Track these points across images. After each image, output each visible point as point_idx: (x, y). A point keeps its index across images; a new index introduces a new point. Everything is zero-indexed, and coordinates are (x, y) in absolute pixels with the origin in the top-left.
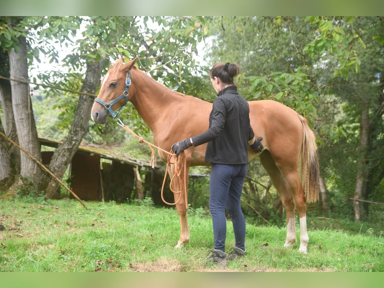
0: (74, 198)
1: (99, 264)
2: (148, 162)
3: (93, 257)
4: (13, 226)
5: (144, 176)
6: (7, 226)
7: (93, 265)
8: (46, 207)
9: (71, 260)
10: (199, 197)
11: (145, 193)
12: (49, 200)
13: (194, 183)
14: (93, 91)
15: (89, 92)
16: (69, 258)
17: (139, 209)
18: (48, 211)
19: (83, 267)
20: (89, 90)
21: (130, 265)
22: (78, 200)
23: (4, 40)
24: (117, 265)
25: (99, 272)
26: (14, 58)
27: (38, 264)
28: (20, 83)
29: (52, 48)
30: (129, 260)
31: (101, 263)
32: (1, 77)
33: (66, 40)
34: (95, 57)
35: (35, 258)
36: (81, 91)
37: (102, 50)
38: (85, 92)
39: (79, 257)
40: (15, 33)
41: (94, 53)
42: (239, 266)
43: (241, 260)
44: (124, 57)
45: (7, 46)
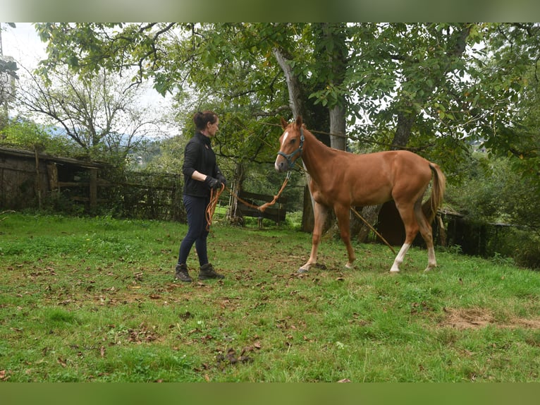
0: (384, 244)
1: (415, 306)
2: (451, 211)
3: (408, 300)
4: (334, 266)
5: (447, 224)
6: (328, 266)
7: (409, 307)
8: (360, 251)
9: (388, 300)
10: (503, 246)
11: (448, 240)
12: (361, 244)
13: (497, 233)
14: (404, 144)
15: (399, 144)
16: (386, 299)
17: (442, 255)
18: (361, 254)
19: (399, 308)
20: (399, 142)
21: (444, 310)
22: (387, 245)
23: (330, 98)
24: (431, 308)
25: (414, 314)
26: (333, 115)
27: (359, 303)
28: (338, 137)
29: (370, 103)
30: (442, 304)
31: (416, 306)
32: (322, 132)
33: (385, 96)
34: (410, 112)
35: (356, 297)
36: (393, 144)
37: (418, 105)
38: (396, 145)
39: (396, 299)
40: (340, 92)
41: (410, 108)
44: (439, 111)
45: (332, 104)
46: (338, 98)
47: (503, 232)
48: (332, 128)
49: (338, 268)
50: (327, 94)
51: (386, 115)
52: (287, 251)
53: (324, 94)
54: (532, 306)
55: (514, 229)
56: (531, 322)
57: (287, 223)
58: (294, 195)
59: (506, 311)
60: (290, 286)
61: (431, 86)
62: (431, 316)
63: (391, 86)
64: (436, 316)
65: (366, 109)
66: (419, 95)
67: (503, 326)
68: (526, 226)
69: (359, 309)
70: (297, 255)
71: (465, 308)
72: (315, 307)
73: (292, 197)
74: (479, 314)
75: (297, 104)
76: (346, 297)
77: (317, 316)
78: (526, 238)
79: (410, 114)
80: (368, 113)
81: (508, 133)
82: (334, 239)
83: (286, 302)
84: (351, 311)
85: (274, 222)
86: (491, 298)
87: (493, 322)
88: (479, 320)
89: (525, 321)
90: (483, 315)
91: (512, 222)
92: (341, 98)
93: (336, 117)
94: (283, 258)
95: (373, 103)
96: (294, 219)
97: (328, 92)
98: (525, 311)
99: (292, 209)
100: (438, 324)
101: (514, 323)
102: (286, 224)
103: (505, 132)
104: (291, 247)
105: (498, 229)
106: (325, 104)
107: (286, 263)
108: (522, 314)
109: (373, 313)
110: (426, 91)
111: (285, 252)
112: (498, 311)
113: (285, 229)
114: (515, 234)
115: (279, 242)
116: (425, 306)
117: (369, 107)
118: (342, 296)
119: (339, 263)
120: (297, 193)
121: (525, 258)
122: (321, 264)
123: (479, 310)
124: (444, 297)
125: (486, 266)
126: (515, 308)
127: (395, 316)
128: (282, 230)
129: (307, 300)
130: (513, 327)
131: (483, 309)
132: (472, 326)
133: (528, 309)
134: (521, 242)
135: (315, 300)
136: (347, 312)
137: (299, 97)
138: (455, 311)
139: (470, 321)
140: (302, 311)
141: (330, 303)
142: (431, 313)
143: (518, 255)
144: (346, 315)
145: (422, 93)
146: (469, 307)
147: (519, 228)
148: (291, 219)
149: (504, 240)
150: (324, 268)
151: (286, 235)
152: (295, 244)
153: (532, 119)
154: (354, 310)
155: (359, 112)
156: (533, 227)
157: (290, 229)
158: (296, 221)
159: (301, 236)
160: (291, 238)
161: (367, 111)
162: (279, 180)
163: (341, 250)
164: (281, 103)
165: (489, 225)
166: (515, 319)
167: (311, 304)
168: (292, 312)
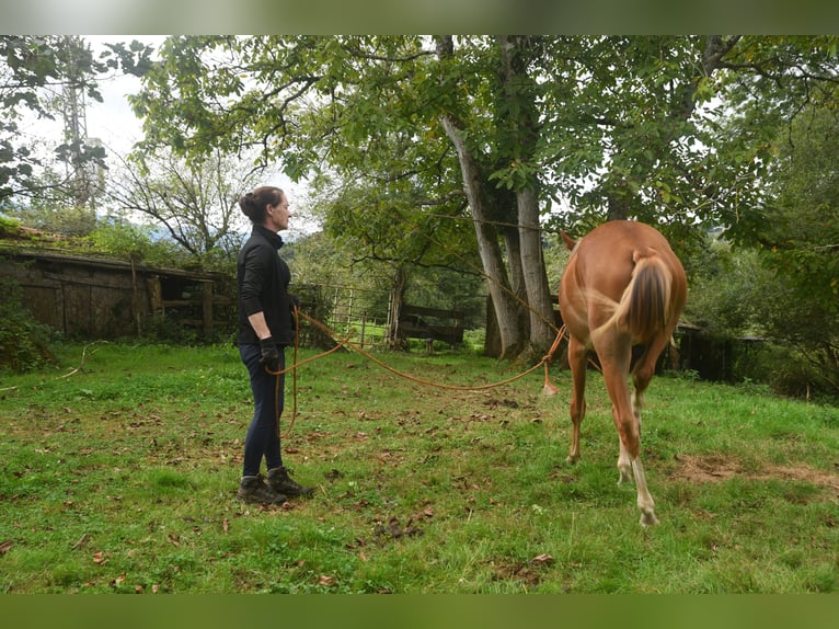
2: (685, 323)
4: (528, 403)
5: (679, 340)
6: (520, 403)
9: (601, 448)
10: (755, 369)
11: (681, 362)
13: (747, 350)
16: (598, 446)
17: (674, 382)
21: (675, 457)
23: (516, 178)
24: (658, 456)
26: (522, 201)
28: (530, 230)
29: (571, 183)
30: (673, 450)
32: (507, 224)
33: (591, 173)
34: (624, 193)
37: (634, 185)
40: (529, 170)
41: (623, 189)
42: (827, 466)
43: (829, 457)
44: (662, 192)
45: (520, 186)
46: (527, 178)
48: (520, 217)
49: (533, 405)
50: (512, 173)
52: (466, 384)
53: (509, 173)
54: (792, 449)
55: (770, 344)
56: (792, 470)
57: (465, 346)
58: (474, 307)
59: (757, 457)
60: (470, 432)
61: (651, 159)
62: (658, 466)
63: (599, 159)
64: (665, 466)
65: (566, 192)
66: (636, 172)
67: (755, 477)
68: (785, 340)
69: (562, 460)
70: (479, 389)
71: (704, 454)
72: (504, 458)
73: (472, 310)
74: (722, 463)
75: (473, 187)
77: (507, 471)
78: (785, 356)
79: (624, 196)
81: (755, 217)
82: (528, 366)
83: (464, 454)
84: (552, 463)
85: (448, 345)
86: (737, 439)
87: (740, 472)
88: (721, 470)
89: (784, 469)
90: (727, 463)
91: (766, 335)
92: (532, 179)
93: (526, 203)
94: (460, 394)
95: (574, 183)
96: (475, 339)
97: (514, 170)
98: (783, 456)
99: (472, 326)
100: (668, 478)
101: (768, 473)
102: (464, 346)
103: (751, 216)
104: (471, 378)
105: (748, 345)
106: (510, 186)
107: (464, 400)
108: (779, 460)
110: (644, 166)
111: (463, 386)
112: (746, 458)
113: (463, 354)
114: (770, 351)
115: (455, 372)
116: (650, 453)
117: (569, 189)
119: (535, 399)
120: (478, 305)
121: (786, 382)
122: (511, 400)
123: (723, 457)
124: (674, 440)
125: (732, 396)
126: (770, 453)
128: (459, 355)
129: (493, 449)
130: (767, 477)
131: (727, 455)
132: (714, 479)
133: (786, 454)
134: (778, 361)
135: (503, 450)
136: (547, 464)
137: (476, 178)
138: (689, 458)
139: (709, 471)
140: (487, 465)
142: (659, 462)
143: (776, 379)
145: (640, 168)
146: (708, 453)
147: (776, 343)
148: (471, 340)
149: (756, 360)
150: (515, 406)
151: (465, 361)
152: (476, 374)
153: (789, 197)
154: (555, 462)
155: (557, 195)
156: (794, 341)
157: (470, 354)
158: (478, 343)
159: (484, 363)
160: (471, 366)
161: (567, 194)
162: (453, 288)
163: (537, 380)
164: (452, 187)
165: (735, 340)
166: (770, 467)
167: (499, 455)
168: (474, 466)
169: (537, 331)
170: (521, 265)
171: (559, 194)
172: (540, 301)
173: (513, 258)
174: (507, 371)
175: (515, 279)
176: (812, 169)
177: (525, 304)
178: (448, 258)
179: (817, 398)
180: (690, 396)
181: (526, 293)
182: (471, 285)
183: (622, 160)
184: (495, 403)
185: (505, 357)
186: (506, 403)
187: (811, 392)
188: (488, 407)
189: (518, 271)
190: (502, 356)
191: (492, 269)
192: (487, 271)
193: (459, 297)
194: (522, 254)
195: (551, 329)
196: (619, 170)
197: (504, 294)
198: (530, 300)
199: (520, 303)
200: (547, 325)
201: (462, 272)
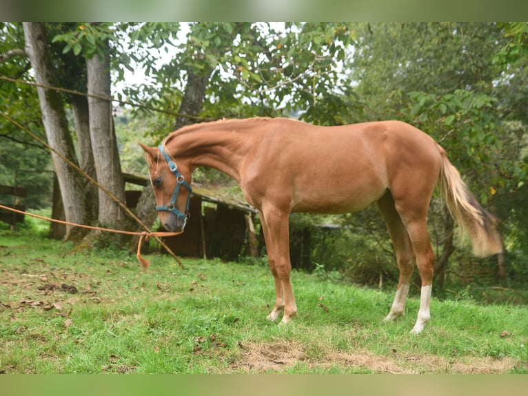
0: (168, 253)
1: (199, 342)
3: (191, 333)
4: (89, 288)
5: (259, 226)
6: (80, 288)
7: (191, 343)
8: (131, 264)
9: (163, 335)
10: (332, 256)
11: (260, 248)
13: (325, 238)
14: (195, 112)
15: (188, 113)
16: (160, 333)
17: (252, 269)
18: (133, 270)
19: (178, 345)
20: (189, 110)
21: (240, 345)
22: (171, 256)
23: (84, 43)
24: (223, 344)
25: (198, 353)
26: (92, 67)
27: (120, 339)
28: (100, 100)
29: (146, 54)
30: (238, 338)
31: (202, 341)
32: (75, 92)
33: (166, 44)
34: (202, 67)
35: (116, 331)
36: (180, 112)
37: (212, 59)
38: (184, 113)
39: (173, 332)
40: (100, 35)
41: (201, 62)
42: (385, 351)
43: (388, 343)
44: (241, 68)
45: (90, 52)
46: (97, 44)
47: (332, 237)
48: (90, 86)
49: (95, 290)
50: (80, 36)
51: (170, 72)
52: (20, 267)
53: (76, 37)
54: (354, 335)
55: (348, 233)
56: (353, 357)
57: (28, 226)
58: (41, 184)
59: (320, 344)
60: (17, 320)
61: (230, 31)
62: (222, 354)
63: (175, 29)
64: (228, 353)
65: (139, 61)
66: (215, 45)
67: (317, 364)
68: (361, 228)
69: (119, 349)
70: (35, 272)
71: (268, 341)
72: (54, 348)
73: (38, 187)
74: (286, 350)
75: (37, 48)
76: (101, 332)
77: (57, 362)
78: (361, 244)
79: (202, 70)
80: (144, 66)
81: (333, 100)
82: (95, 249)
83: (8, 344)
84: (108, 352)
85: (7, 225)
86: (303, 326)
87: (303, 360)
88: (285, 357)
89: (345, 356)
90: (290, 349)
91: (344, 224)
92: (103, 45)
93: (97, 71)
94: (12, 278)
95: (149, 54)
96: (39, 219)
97: (83, 34)
98: (345, 342)
99: (37, 205)
100: (231, 366)
101: (330, 359)
102: (26, 227)
103: (330, 99)
104: (27, 262)
105: (326, 233)
106: (77, 51)
107: (16, 284)
108: (341, 347)
109: (138, 354)
110: (223, 40)
111: (16, 269)
112: (310, 344)
113: (23, 235)
114: (347, 239)
115: (9, 254)
116: (214, 340)
117: (143, 59)
118: (95, 331)
119: (98, 284)
120: (46, 182)
121: (360, 271)
122: (70, 285)
123: (287, 344)
124: (240, 327)
125: (303, 283)
126: (333, 339)
127: (170, 356)
128: (18, 236)
129: (43, 339)
130: (329, 364)
131: (291, 341)
132: (276, 367)
133: (349, 340)
134: (354, 249)
135: (54, 339)
136: (102, 353)
137: (40, 38)
138: (253, 345)
139: (273, 359)
140: (33, 357)
141: (77, 343)
142: (222, 349)
143: (351, 268)
144: (100, 358)
145: (218, 41)
146: (273, 340)
147: (353, 231)
148: (35, 221)
149: (334, 248)
150: (73, 291)
151: (23, 243)
152: (33, 257)
153: (368, 85)
154: (111, 351)
155: (130, 65)
156: (370, 230)
157: (32, 235)
158: (43, 223)
159: (46, 245)
160: (29, 248)
161: (142, 64)
162: (17, 163)
163: (103, 264)
164: (13, 46)
165: (313, 228)
166: (332, 354)
167: (49, 345)
168: (18, 358)
169: (106, 210)
170: (90, 139)
171: (132, 63)
172: (110, 178)
173: (82, 130)
174: (69, 253)
175: (83, 154)
176: (389, 57)
177: (92, 181)
178: (8, 127)
179: (388, 287)
180: (263, 282)
181: (94, 170)
182: (39, 160)
183: (201, 30)
184: (52, 288)
185: (69, 239)
186: (64, 287)
187: (384, 281)
188: (43, 292)
189: (87, 145)
190: (66, 237)
191: (57, 140)
192: (52, 143)
193: (23, 173)
194: (92, 126)
195: (122, 209)
196: (197, 41)
197: (70, 169)
198: (99, 177)
199: (88, 180)
200: (117, 204)
201: (25, 143)
